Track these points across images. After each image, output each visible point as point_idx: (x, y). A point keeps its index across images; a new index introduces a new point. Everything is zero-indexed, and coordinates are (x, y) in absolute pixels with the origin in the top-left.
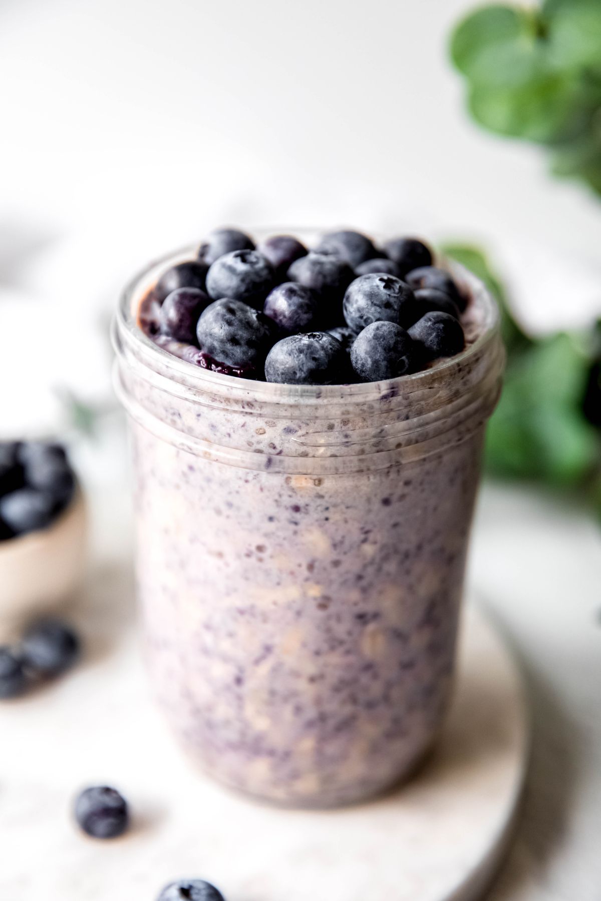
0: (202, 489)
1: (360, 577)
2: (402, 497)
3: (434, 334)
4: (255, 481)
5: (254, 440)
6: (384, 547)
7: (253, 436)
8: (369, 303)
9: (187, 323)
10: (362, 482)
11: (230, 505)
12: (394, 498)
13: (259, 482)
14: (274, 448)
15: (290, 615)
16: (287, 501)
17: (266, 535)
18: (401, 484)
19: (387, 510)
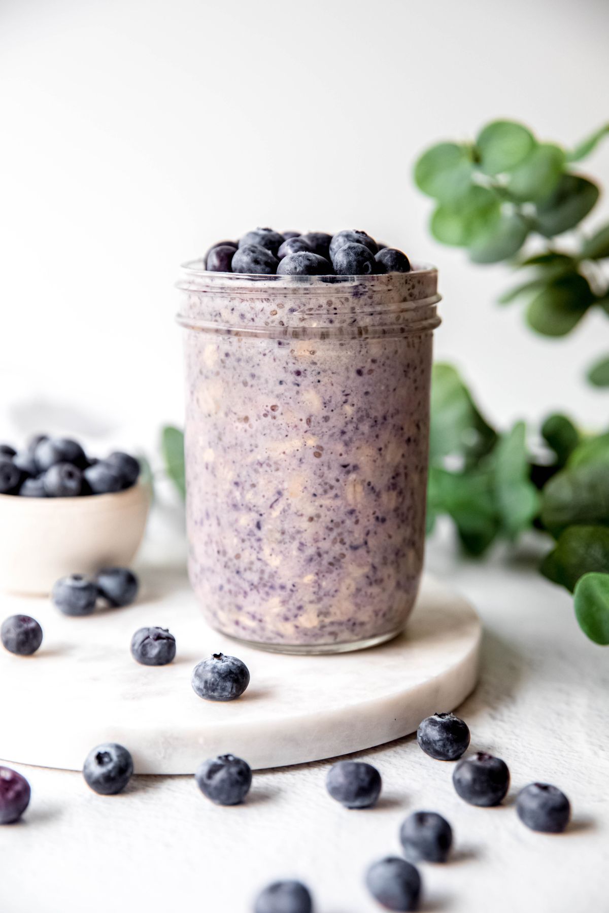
0: (235, 369)
1: (343, 433)
2: (371, 371)
3: (389, 256)
4: (270, 354)
5: (269, 321)
6: (359, 410)
7: (269, 318)
8: (346, 239)
9: (225, 262)
10: (343, 354)
11: (253, 376)
12: (365, 371)
13: (273, 354)
14: (283, 325)
15: (295, 462)
16: (292, 367)
17: (278, 396)
18: (369, 360)
19: (360, 379)
